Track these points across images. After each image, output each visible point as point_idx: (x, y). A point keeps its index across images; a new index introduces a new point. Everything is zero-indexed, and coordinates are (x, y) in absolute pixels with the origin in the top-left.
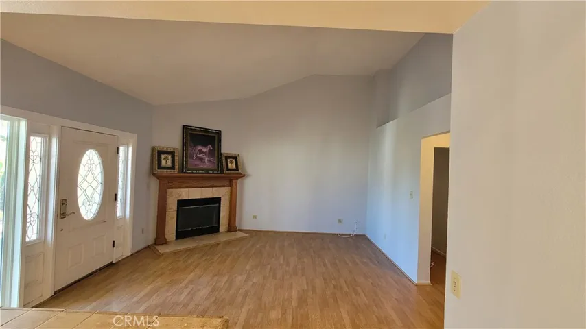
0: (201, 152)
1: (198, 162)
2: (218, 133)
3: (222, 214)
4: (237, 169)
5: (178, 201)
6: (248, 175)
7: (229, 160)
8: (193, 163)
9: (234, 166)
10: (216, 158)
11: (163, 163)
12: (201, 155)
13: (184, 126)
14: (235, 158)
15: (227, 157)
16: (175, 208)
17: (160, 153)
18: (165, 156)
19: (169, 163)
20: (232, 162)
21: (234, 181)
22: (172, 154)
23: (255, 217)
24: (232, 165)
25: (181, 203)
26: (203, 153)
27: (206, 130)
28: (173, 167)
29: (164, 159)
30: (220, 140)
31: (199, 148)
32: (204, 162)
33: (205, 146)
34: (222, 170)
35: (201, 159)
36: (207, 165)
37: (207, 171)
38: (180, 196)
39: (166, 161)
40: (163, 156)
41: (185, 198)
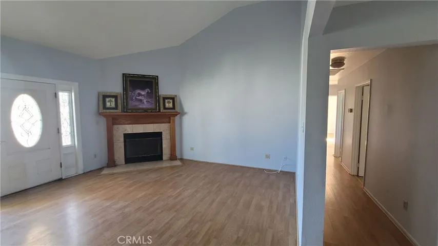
0: (139, 95)
1: (137, 103)
2: (156, 78)
3: (164, 146)
4: (174, 108)
5: (124, 134)
6: (186, 113)
7: (166, 101)
8: (133, 104)
9: (171, 105)
10: (154, 99)
11: (108, 105)
12: (140, 98)
13: (123, 74)
14: (173, 99)
15: (165, 99)
16: (122, 139)
17: (105, 97)
18: (109, 99)
19: (113, 105)
20: (169, 103)
21: (172, 118)
22: (116, 97)
23: (192, 149)
24: (169, 105)
25: (127, 136)
26: (142, 95)
27: (144, 76)
28: (116, 108)
29: (109, 101)
30: (157, 84)
31: (138, 91)
32: (143, 103)
33: (143, 89)
34: (159, 109)
35: (141, 100)
36: (146, 105)
37: (145, 110)
38: (126, 130)
39: (110, 103)
40: (107, 99)
41: (130, 132)
